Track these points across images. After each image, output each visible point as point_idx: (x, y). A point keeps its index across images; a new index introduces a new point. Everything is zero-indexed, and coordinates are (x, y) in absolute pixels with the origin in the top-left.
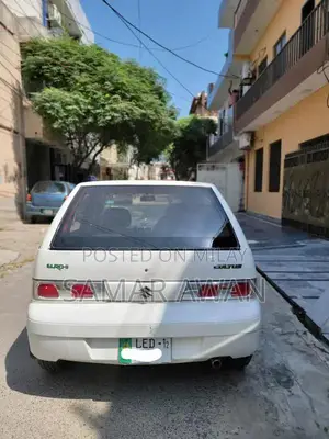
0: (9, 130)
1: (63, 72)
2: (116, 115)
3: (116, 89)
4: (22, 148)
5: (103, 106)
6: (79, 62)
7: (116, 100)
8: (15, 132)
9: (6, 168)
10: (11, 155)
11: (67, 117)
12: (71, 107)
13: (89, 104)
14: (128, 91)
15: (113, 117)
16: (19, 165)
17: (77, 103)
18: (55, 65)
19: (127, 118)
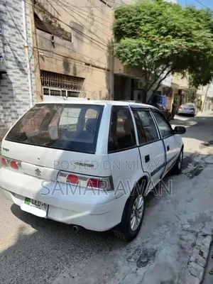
0: (104, 69)
1: (134, 26)
2: (166, 51)
3: (169, 31)
4: (112, 80)
5: (159, 45)
6: (146, 17)
7: (168, 40)
8: (108, 70)
9: (100, 93)
10: (105, 84)
11: (132, 57)
12: (135, 50)
13: (149, 45)
14: (179, 31)
15: (164, 53)
16: (109, 91)
17: (140, 46)
18: (129, 22)
19: (176, 52)
